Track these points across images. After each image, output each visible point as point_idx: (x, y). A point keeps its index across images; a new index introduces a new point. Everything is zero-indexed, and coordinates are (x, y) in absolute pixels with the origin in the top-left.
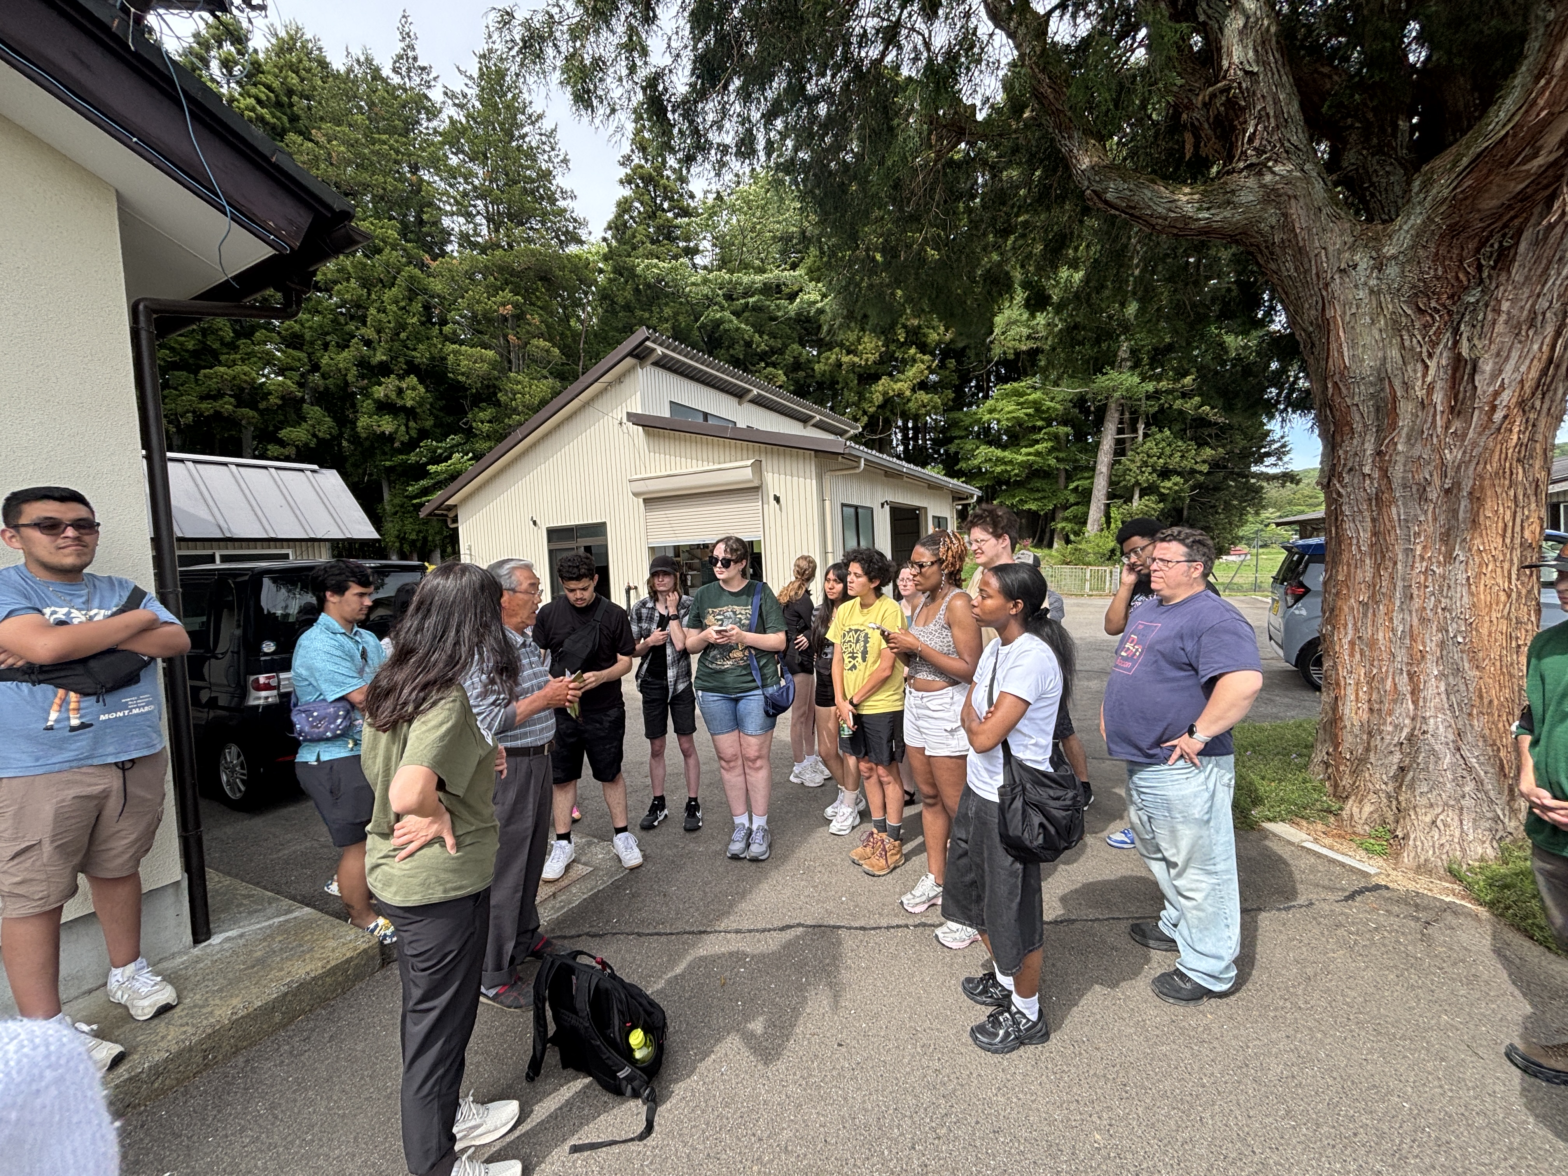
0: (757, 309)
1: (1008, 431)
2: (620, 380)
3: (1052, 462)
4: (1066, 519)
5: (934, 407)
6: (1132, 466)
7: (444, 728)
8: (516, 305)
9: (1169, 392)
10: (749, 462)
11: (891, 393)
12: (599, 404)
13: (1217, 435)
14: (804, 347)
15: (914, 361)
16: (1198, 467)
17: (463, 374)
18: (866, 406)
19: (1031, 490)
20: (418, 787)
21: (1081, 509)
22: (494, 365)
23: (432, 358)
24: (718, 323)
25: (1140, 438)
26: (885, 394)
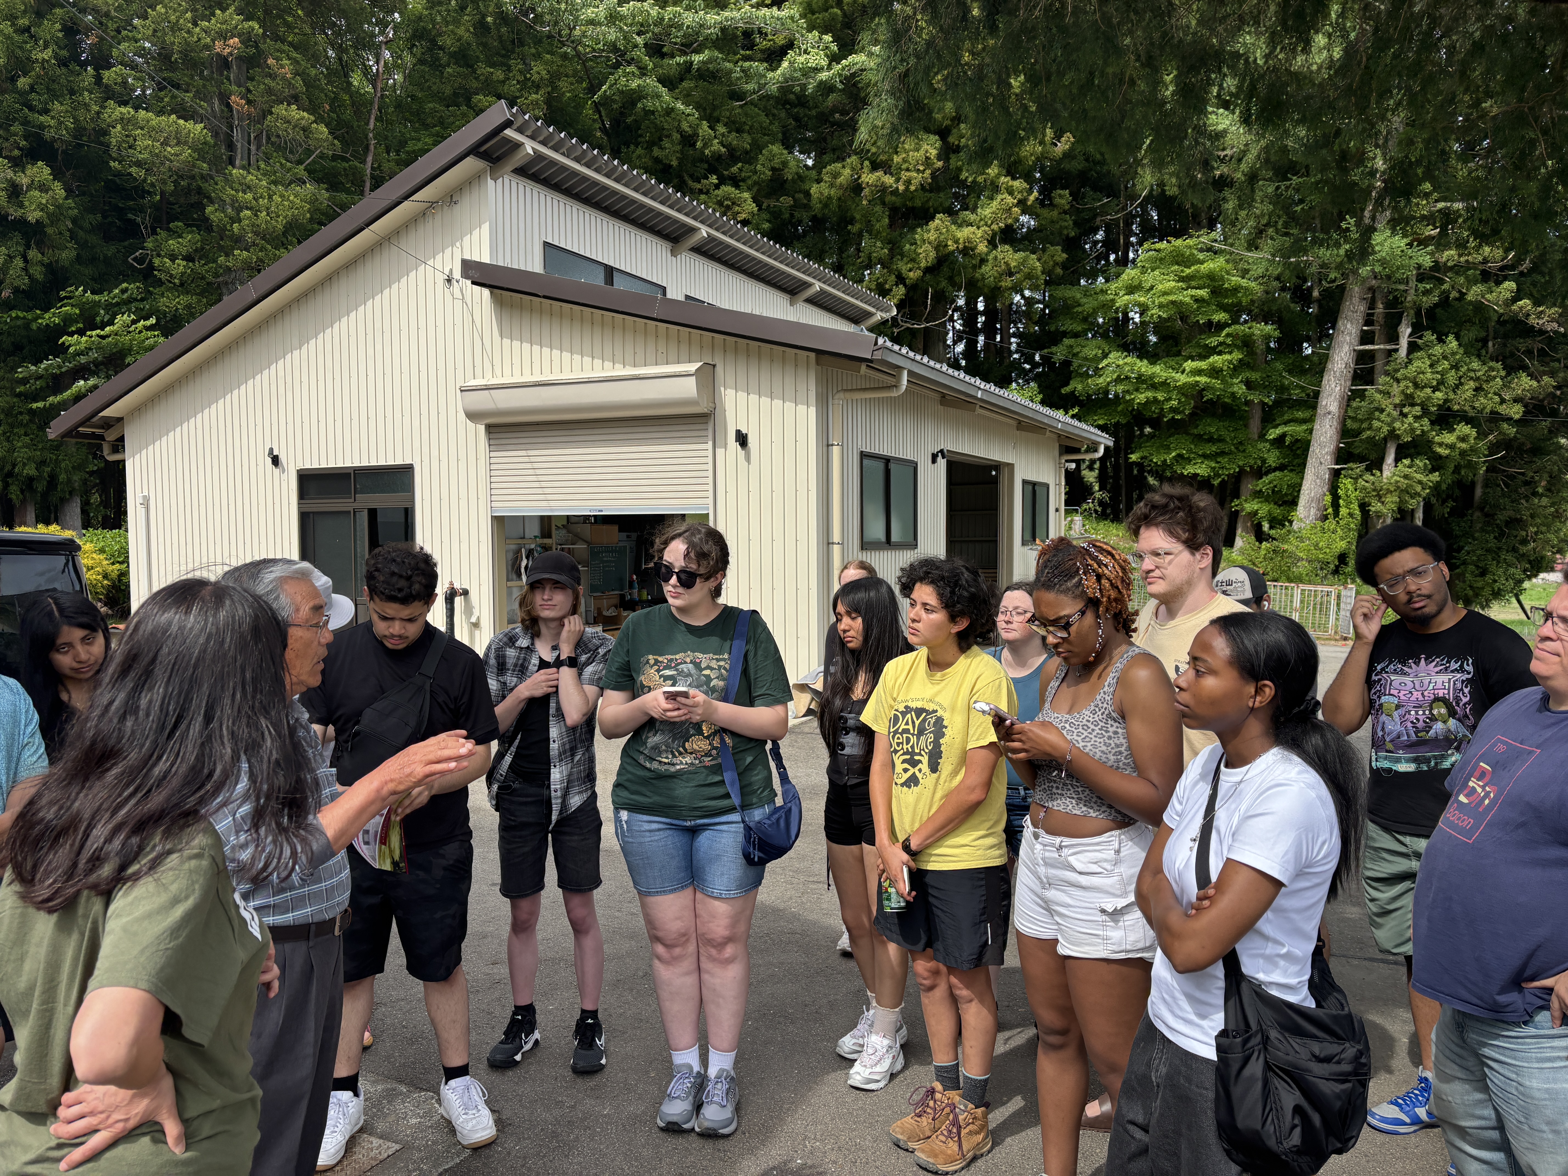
0: (707, 75)
1: (1160, 327)
2: (451, 198)
3: (1240, 389)
4: (1258, 494)
5: (1029, 276)
6: (1385, 403)
7: (179, 912)
8: (247, 39)
9: (1457, 269)
10: (693, 367)
11: (952, 246)
12: (411, 242)
13: (1542, 353)
14: (790, 148)
15: (995, 188)
16: (1503, 409)
17: (139, 164)
18: (903, 267)
19: (1200, 439)
20: (127, 1032)
21: (1287, 477)
22: (201, 150)
23: (79, 131)
24: (632, 98)
25: (1403, 352)
26: (939, 246)
